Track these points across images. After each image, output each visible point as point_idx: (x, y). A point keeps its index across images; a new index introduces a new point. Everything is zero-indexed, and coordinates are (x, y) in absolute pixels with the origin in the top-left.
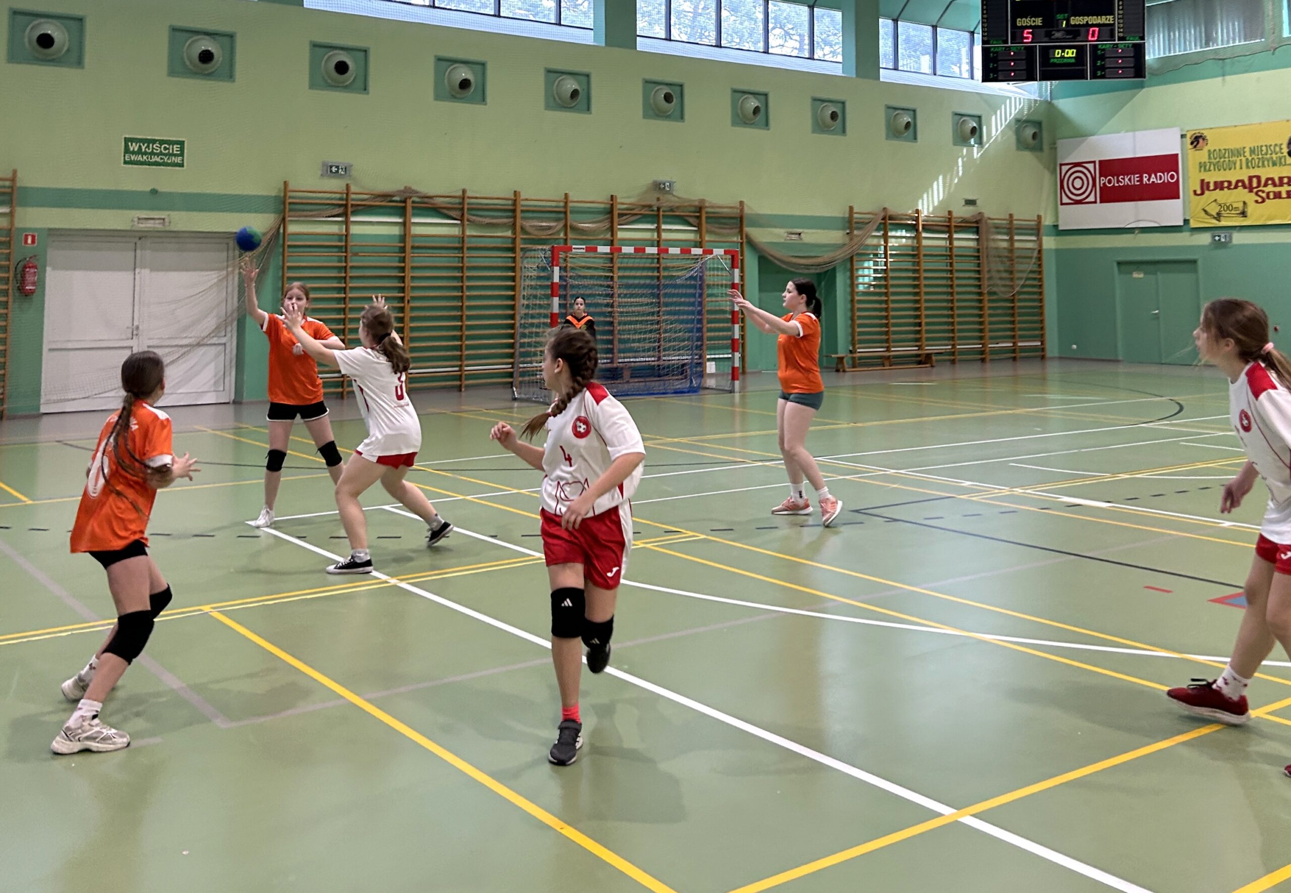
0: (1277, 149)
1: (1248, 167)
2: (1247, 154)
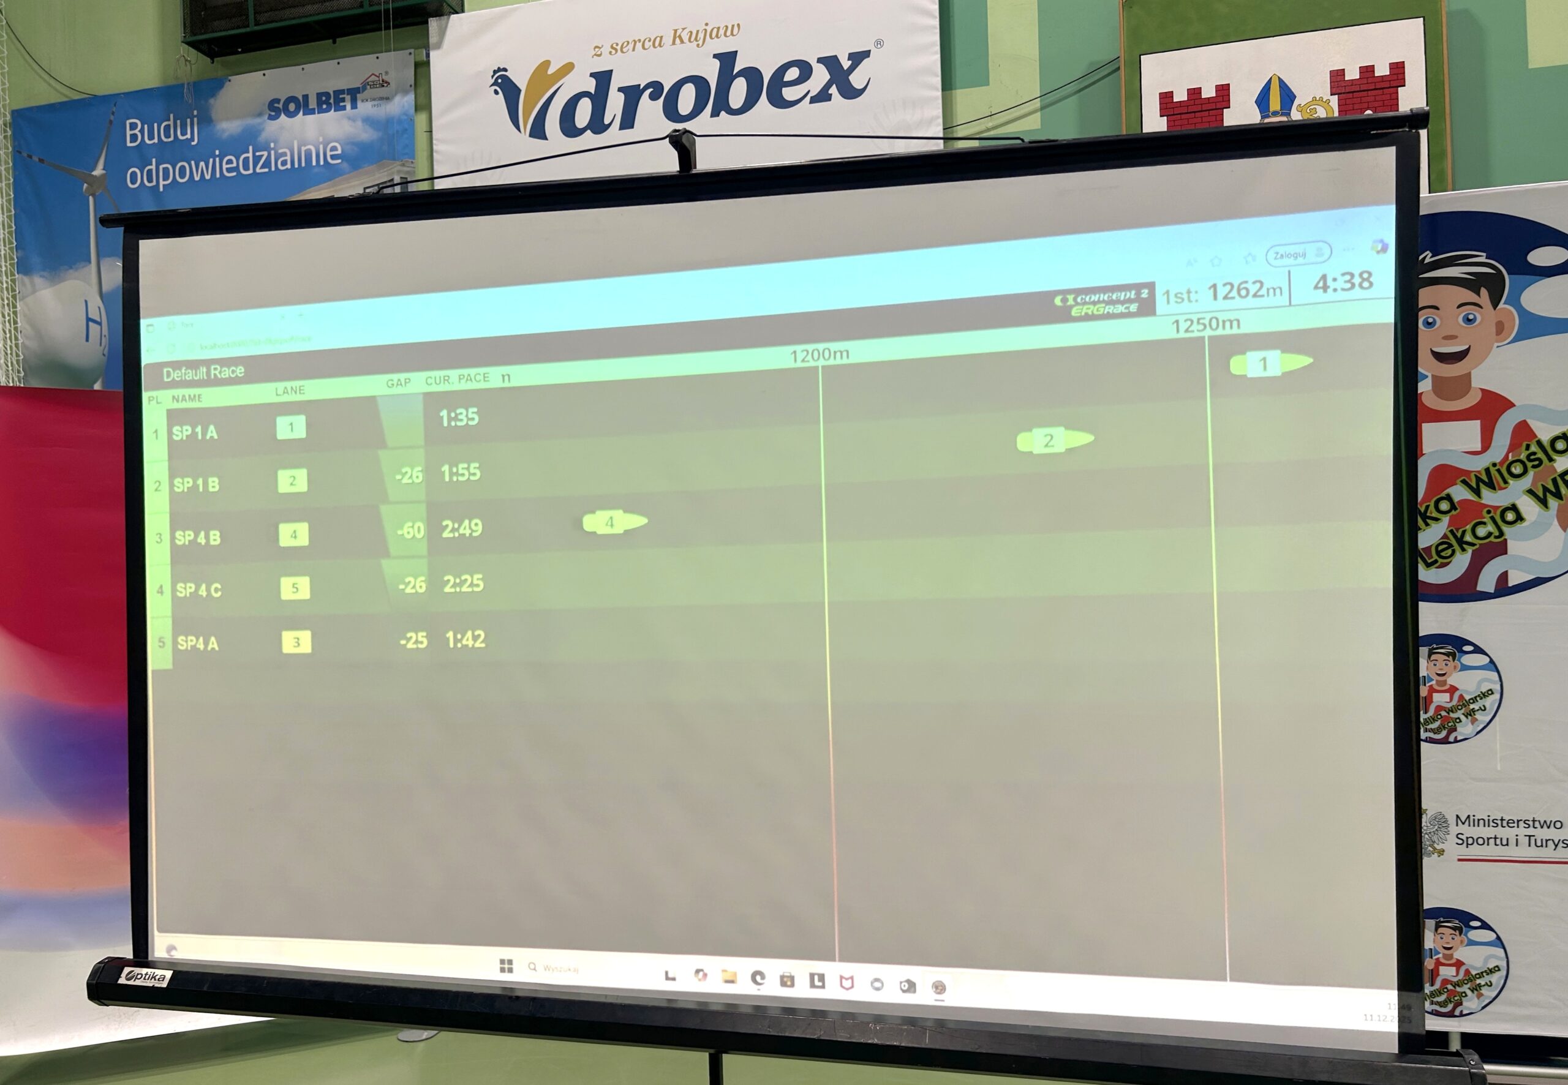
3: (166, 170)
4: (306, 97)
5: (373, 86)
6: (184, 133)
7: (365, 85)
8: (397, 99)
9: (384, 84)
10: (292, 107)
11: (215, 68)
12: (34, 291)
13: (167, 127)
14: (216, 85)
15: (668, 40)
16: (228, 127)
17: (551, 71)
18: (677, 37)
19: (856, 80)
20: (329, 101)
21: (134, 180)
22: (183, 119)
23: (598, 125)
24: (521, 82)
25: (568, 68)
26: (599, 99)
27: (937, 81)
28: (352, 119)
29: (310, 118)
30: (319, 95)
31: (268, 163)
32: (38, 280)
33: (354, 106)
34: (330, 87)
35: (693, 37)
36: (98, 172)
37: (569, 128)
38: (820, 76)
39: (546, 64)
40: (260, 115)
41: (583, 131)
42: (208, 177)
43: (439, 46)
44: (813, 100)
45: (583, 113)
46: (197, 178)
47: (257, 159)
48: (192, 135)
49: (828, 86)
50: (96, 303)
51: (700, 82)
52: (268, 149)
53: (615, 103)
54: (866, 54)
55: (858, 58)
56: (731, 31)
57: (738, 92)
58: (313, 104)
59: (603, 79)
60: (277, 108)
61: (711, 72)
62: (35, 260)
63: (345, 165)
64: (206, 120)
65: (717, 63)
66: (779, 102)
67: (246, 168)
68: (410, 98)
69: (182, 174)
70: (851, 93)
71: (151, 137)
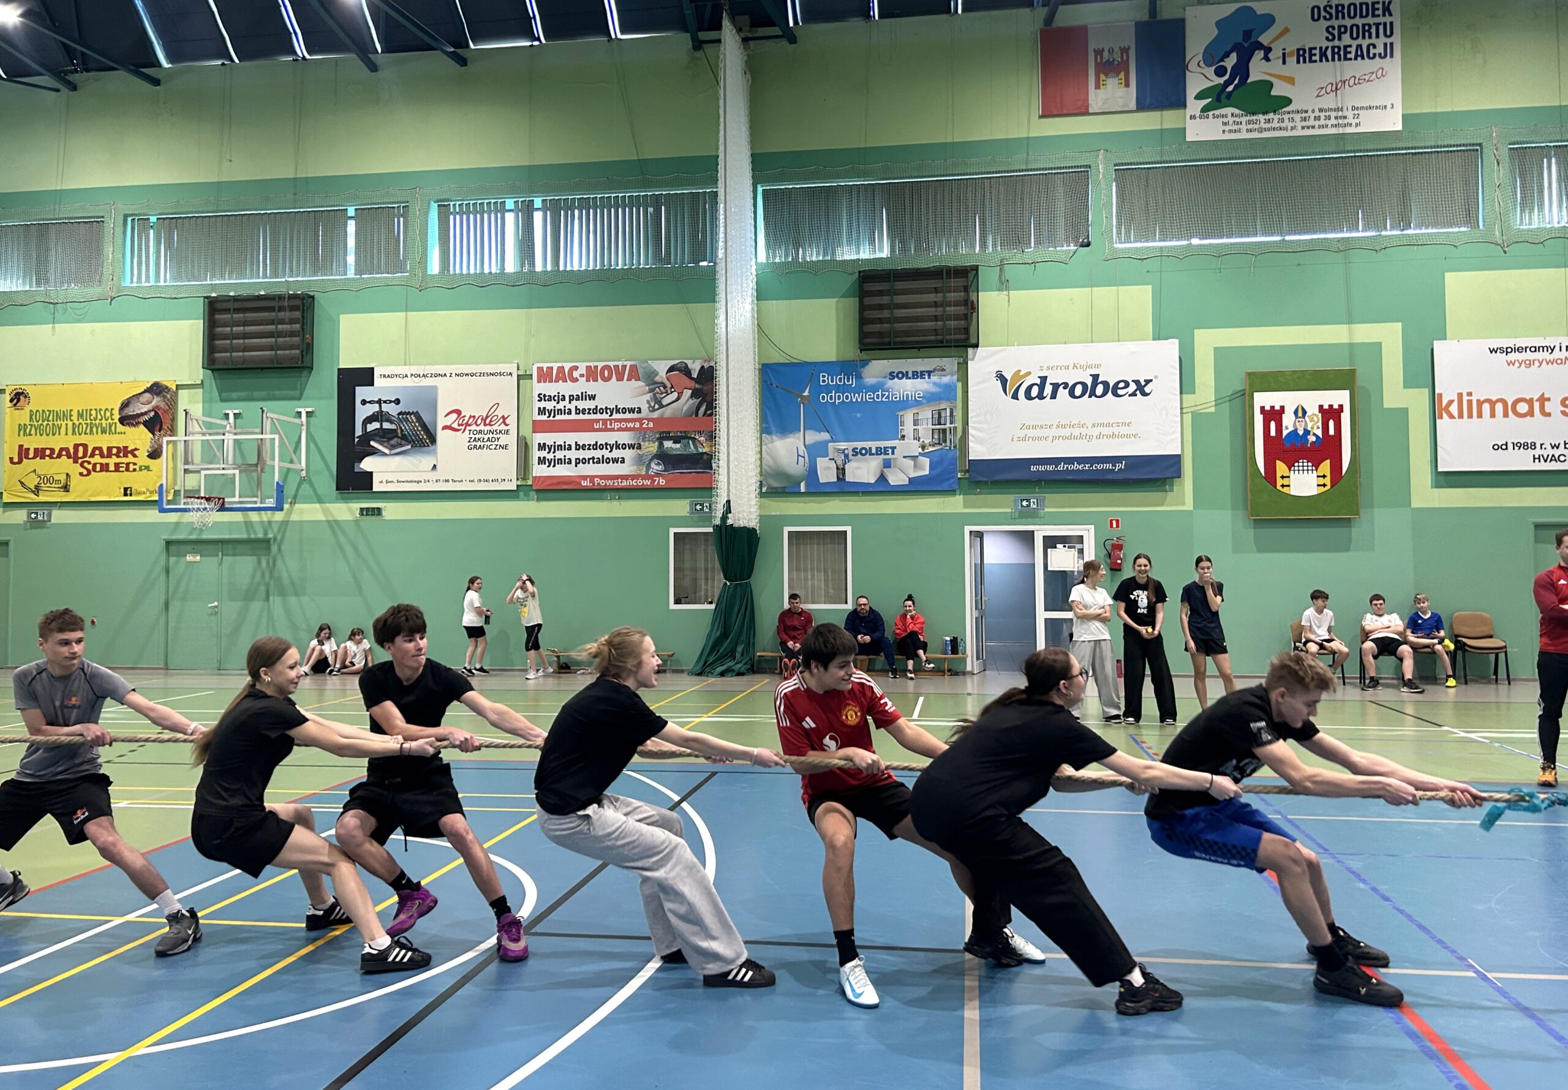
0: (108, 414)
1: (74, 433)
2: (75, 418)
3: (839, 396)
4: (907, 372)
5: (939, 370)
6: (848, 381)
7: (934, 370)
8: (949, 377)
9: (943, 370)
10: (900, 375)
11: (864, 356)
12: (773, 441)
13: (840, 379)
14: (865, 363)
15: (1071, 367)
16: (870, 380)
17: (1021, 374)
18: (1075, 367)
19: (1147, 389)
20: (917, 375)
21: (823, 399)
22: (848, 375)
23: (1041, 397)
24: (1008, 377)
25: (1029, 373)
26: (1042, 387)
27: (1178, 392)
28: (928, 383)
29: (908, 381)
30: (913, 372)
31: (888, 397)
32: (774, 437)
33: (929, 378)
34: (919, 370)
35: (1082, 367)
36: (806, 393)
37: (1028, 397)
38: (1133, 387)
39: (1020, 371)
40: (885, 377)
41: (1034, 398)
42: (859, 400)
43: (973, 359)
44: (1130, 395)
45: (1035, 392)
46: (854, 400)
47: (883, 396)
48: (853, 382)
49: (1136, 391)
50: (802, 449)
51: (1084, 385)
52: (889, 392)
53: (1048, 389)
54: (1151, 381)
55: (1148, 382)
56: (1098, 366)
57: (1100, 390)
58: (910, 375)
59: (1044, 379)
60: (892, 376)
61: (1089, 383)
62: (773, 429)
63: (924, 401)
64: (859, 377)
65: (1091, 378)
66: (1116, 395)
67: (878, 398)
68: (955, 377)
69: (847, 397)
70: (1145, 394)
71: (832, 381)
